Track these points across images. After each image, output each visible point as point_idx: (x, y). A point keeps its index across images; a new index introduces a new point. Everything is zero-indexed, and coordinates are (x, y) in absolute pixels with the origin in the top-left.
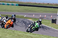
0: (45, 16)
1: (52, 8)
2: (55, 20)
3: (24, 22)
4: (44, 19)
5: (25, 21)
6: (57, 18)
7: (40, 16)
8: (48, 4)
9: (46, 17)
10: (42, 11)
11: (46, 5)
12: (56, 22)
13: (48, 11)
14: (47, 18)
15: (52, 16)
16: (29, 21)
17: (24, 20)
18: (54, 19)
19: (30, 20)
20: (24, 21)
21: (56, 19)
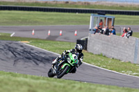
0: (61, 32)
1: (77, 13)
2: (83, 41)
3: (10, 49)
4: (57, 39)
5: (13, 45)
6: (89, 38)
7: (49, 32)
8: (67, 2)
9: (62, 35)
10: (52, 22)
11: (62, 5)
12: (88, 47)
13: (68, 21)
14: (65, 38)
15: (76, 33)
16: (22, 46)
17: (10, 45)
18: (82, 39)
19: (25, 43)
20: (9, 47)
21: (87, 39)
